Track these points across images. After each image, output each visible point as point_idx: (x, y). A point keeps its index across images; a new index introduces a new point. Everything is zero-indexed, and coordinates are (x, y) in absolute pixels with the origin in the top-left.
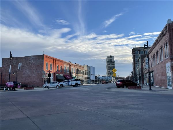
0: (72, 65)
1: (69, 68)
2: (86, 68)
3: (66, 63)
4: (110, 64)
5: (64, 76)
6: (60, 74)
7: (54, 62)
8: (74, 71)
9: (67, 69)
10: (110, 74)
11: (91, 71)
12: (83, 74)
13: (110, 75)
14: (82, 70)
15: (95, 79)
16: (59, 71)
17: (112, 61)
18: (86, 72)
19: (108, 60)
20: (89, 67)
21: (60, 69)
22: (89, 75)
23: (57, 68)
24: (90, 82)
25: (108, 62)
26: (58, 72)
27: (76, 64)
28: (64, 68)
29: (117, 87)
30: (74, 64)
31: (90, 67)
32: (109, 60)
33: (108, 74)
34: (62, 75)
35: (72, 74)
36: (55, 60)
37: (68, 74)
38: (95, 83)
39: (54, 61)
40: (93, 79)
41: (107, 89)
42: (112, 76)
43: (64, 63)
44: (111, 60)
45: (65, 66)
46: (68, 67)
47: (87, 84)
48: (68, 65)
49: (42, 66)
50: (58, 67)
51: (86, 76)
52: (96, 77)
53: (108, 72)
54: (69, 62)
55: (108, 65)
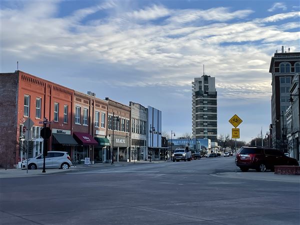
0: (97, 102)
1: (88, 111)
2: (136, 114)
3: (80, 97)
4: (202, 102)
5: (75, 136)
6: (64, 131)
7: (48, 94)
8: (102, 122)
9: (84, 113)
10: (202, 131)
11: (150, 123)
12: (129, 130)
13: (201, 134)
14: (124, 118)
15: (160, 146)
16: (61, 120)
17: (210, 90)
18: (135, 124)
19: (197, 90)
20: (144, 110)
21: (62, 114)
22: (145, 134)
23: (54, 112)
24: (145, 153)
25: (197, 94)
26: (58, 122)
27: (107, 99)
28: (74, 111)
29: (239, 168)
30: (102, 99)
31: (146, 109)
32: (200, 88)
33: (197, 131)
34: (68, 132)
35: (97, 129)
36: (50, 87)
37: (85, 131)
38: (161, 159)
39: (48, 90)
40: (155, 146)
41: (213, 173)
42: (209, 137)
43: (75, 98)
44: (206, 88)
45: (76, 105)
46: (85, 108)
47: (138, 159)
48: (85, 102)
49: (14, 105)
50: (57, 108)
51: (136, 136)
52: (164, 139)
53: (197, 124)
54: (89, 93)
55: (197, 103)
